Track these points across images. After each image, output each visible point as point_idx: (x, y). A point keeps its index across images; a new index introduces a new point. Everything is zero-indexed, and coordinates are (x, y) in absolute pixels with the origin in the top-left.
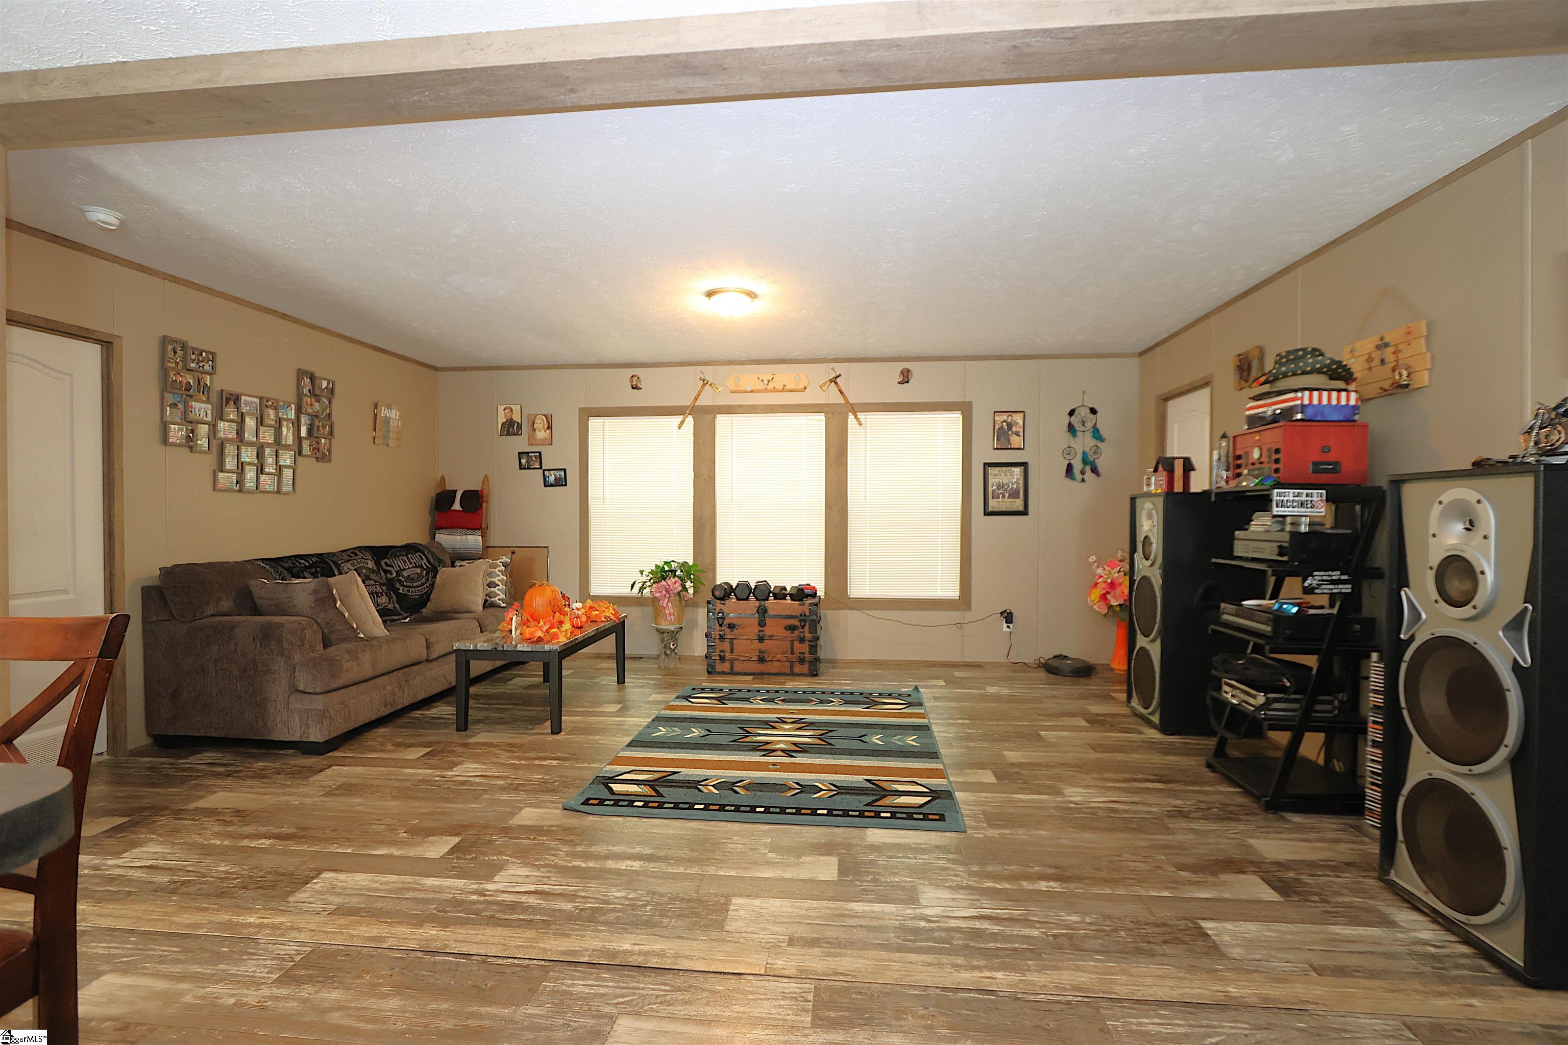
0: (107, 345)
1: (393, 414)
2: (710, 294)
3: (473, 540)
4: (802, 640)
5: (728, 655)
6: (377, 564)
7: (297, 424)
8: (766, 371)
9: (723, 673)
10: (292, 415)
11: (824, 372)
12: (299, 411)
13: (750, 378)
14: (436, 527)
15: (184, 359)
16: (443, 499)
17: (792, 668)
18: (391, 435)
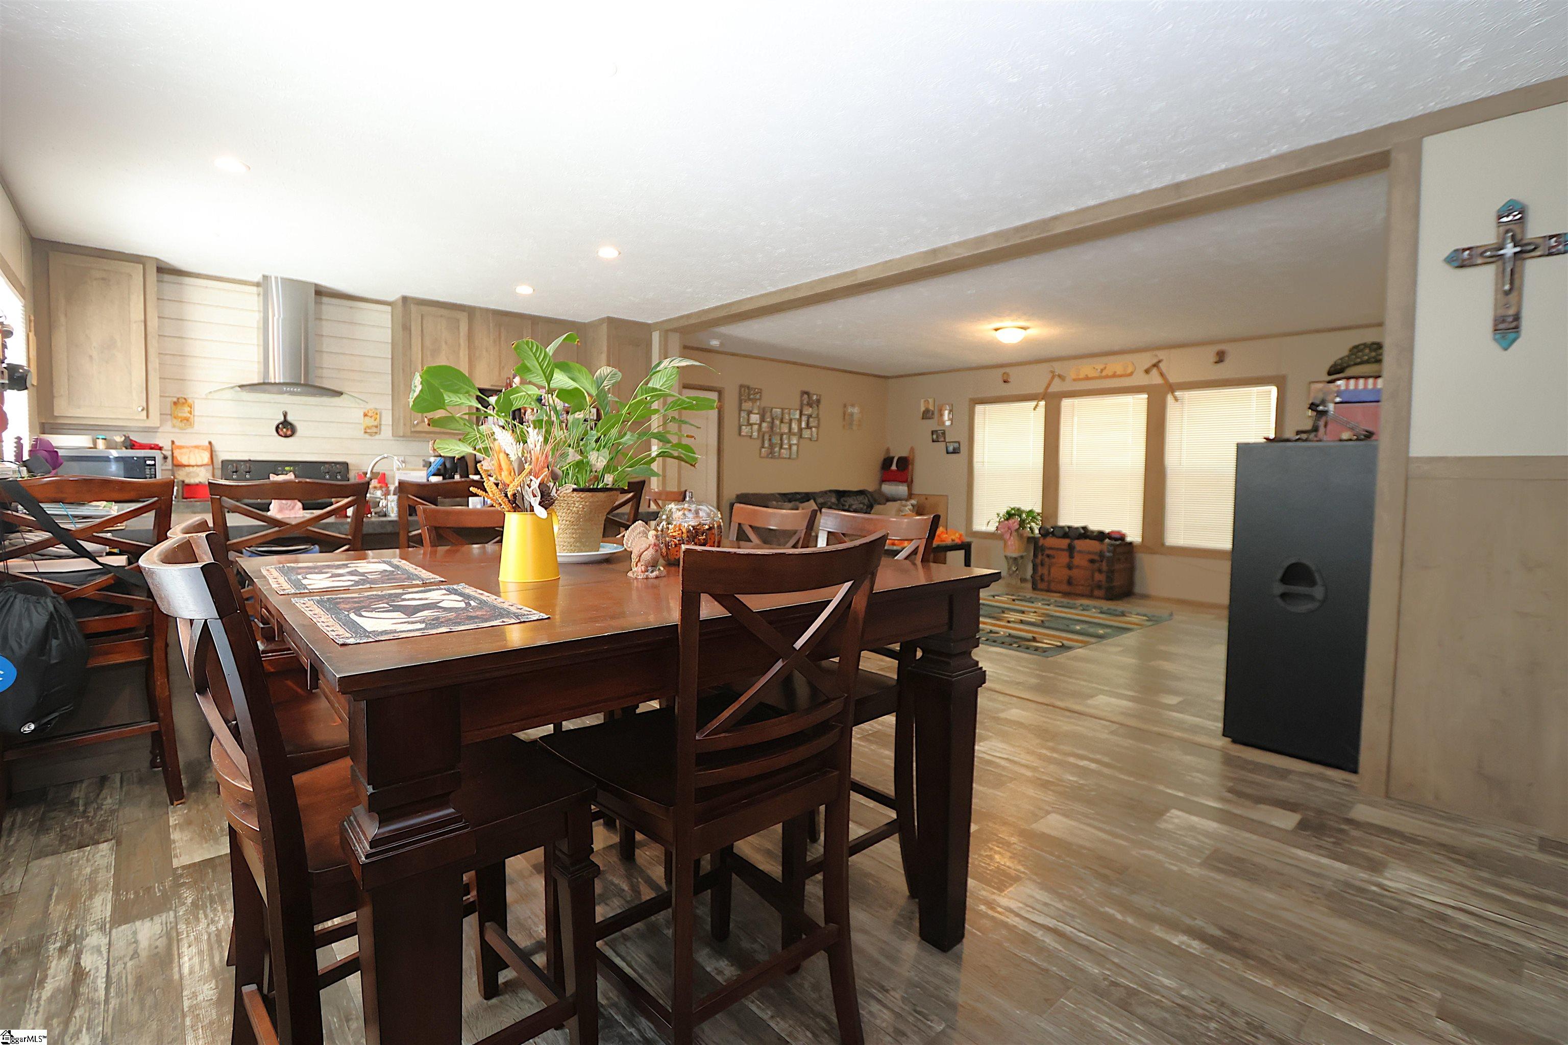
0: (720, 392)
1: (856, 410)
2: (996, 330)
3: (902, 489)
4: (1100, 571)
5: (1046, 578)
6: (838, 500)
7: (800, 421)
8: (1099, 364)
9: (1042, 590)
10: (797, 416)
11: (1147, 360)
12: (801, 414)
13: (1088, 368)
14: (883, 480)
15: (749, 395)
16: (887, 462)
17: (1092, 591)
18: (855, 422)
